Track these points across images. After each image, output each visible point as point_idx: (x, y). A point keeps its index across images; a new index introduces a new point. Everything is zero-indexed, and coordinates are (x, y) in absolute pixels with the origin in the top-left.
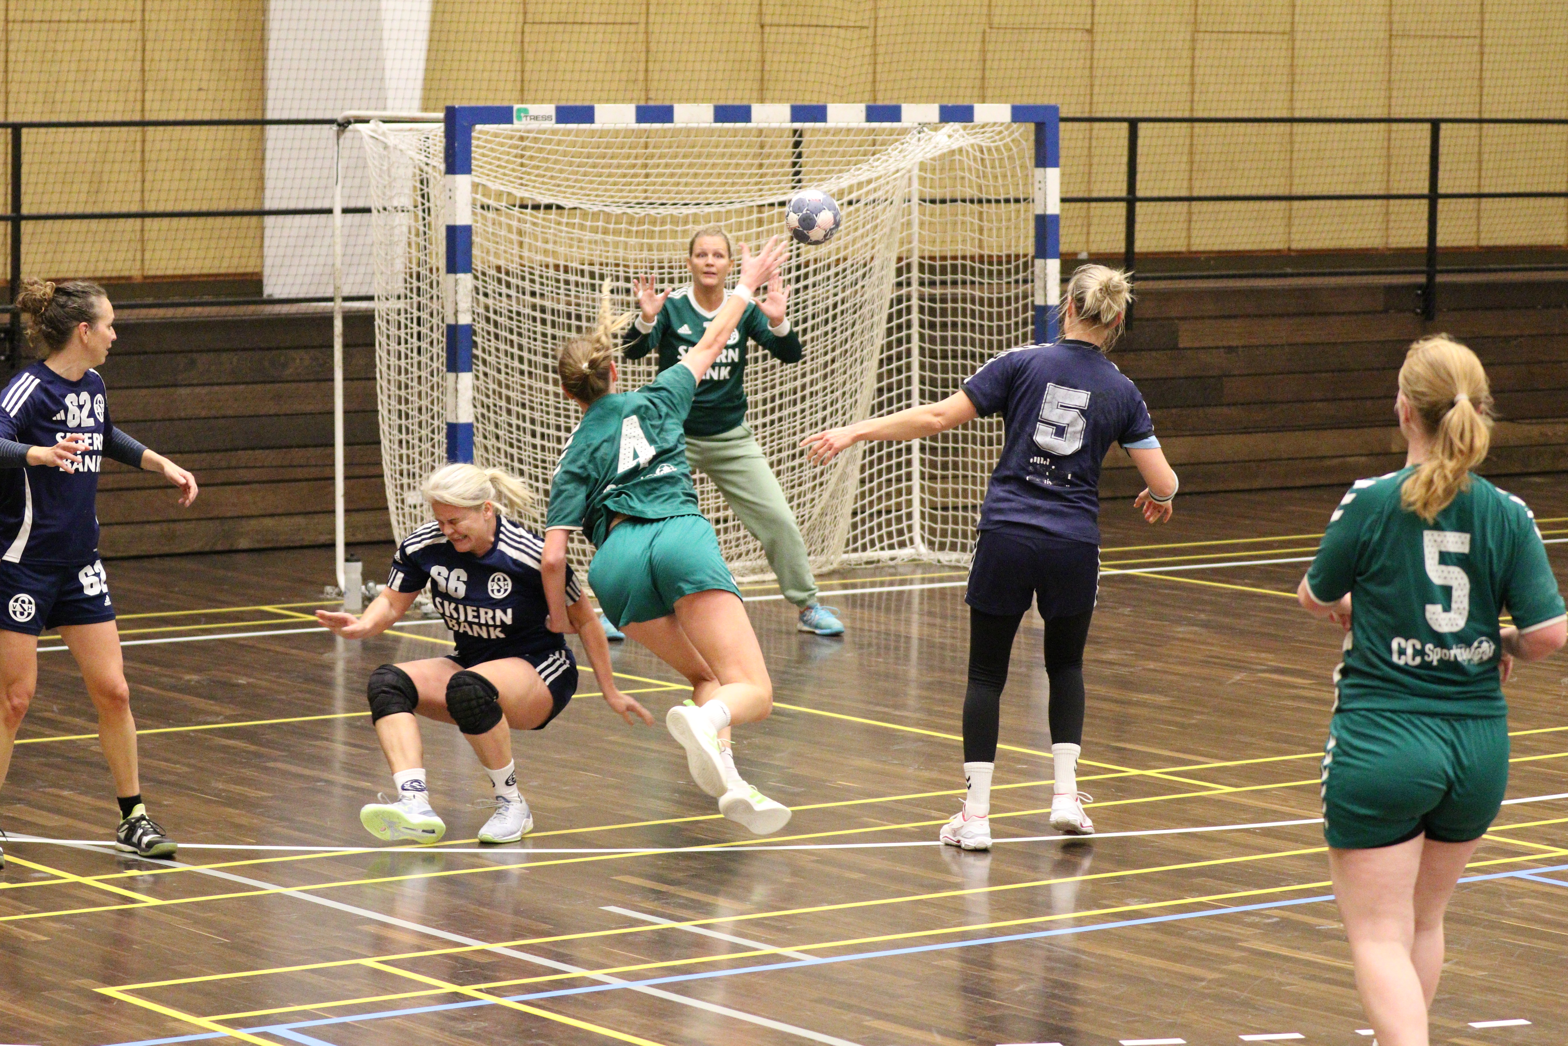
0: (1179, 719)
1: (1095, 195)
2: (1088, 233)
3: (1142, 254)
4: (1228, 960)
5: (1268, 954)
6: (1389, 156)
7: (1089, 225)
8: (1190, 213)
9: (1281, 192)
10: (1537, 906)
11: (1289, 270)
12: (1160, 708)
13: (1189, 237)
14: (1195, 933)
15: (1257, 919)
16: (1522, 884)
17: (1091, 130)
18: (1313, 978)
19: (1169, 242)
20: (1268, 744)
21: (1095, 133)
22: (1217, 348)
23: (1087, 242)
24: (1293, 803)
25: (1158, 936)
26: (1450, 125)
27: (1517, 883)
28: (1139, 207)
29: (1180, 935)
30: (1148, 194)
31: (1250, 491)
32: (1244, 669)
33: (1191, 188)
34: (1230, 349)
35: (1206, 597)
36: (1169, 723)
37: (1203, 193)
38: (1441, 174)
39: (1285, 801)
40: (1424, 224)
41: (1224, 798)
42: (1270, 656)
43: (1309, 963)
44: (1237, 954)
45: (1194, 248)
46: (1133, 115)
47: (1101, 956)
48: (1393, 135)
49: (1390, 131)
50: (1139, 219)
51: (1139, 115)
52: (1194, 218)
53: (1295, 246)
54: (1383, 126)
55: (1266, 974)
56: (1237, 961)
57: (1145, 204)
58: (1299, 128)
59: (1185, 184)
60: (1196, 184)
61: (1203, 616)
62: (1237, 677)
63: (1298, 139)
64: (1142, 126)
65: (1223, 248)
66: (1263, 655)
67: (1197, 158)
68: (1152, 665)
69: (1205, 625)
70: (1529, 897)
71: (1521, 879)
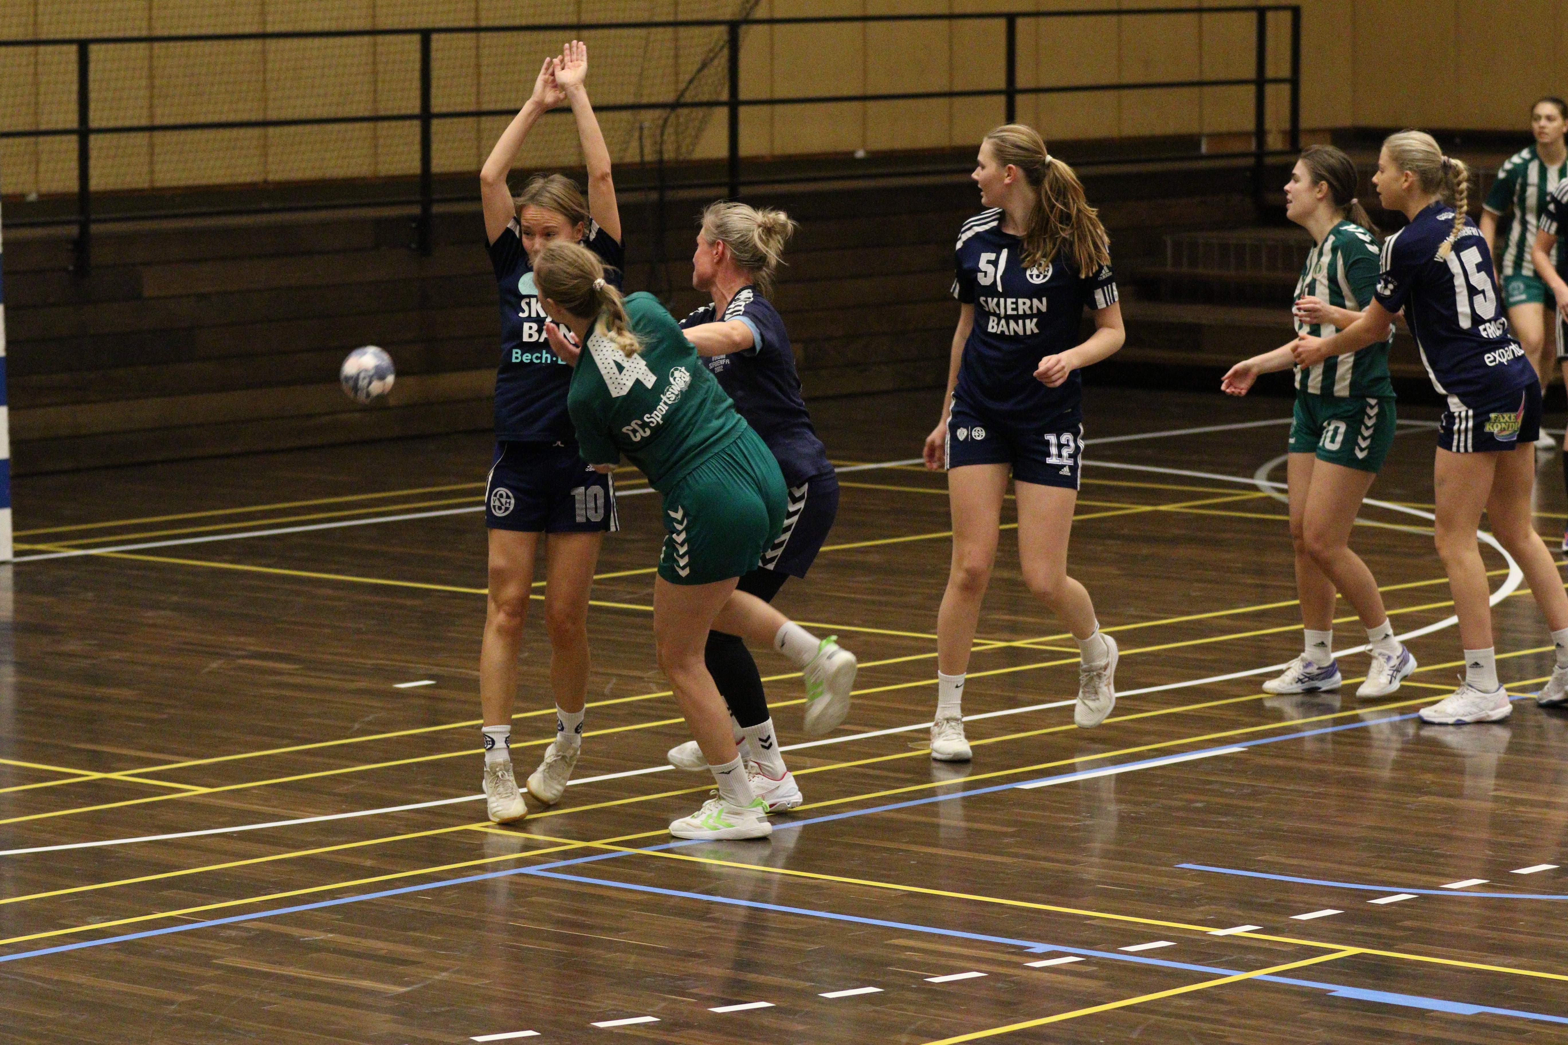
0: (145, 715)
1: (43, 127)
2: (37, 172)
3: (97, 193)
4: (202, 980)
5: (245, 971)
6: (375, 72)
7: (38, 163)
8: (152, 146)
9: (254, 117)
10: (548, 905)
11: (266, 205)
12: (125, 702)
13: (152, 172)
14: (163, 952)
15: (233, 933)
16: (533, 881)
17: (37, 54)
18: (296, 995)
19: (128, 179)
20: (249, 738)
21: (40, 57)
22: (188, 296)
23: (36, 182)
24: (275, 803)
25: (122, 957)
26: (443, 36)
27: (525, 880)
28: (95, 141)
29: (146, 954)
30: (104, 124)
31: (228, 456)
32: (219, 655)
33: (152, 116)
34: (202, 296)
35: (180, 577)
36: (137, 719)
37: (165, 121)
38: (434, 91)
39: (266, 800)
40: (417, 147)
41: (201, 800)
42: (251, 640)
43: (292, 980)
44: (211, 973)
45: (158, 184)
46: (83, 36)
47: (58, 982)
48: (379, 49)
49: (375, 45)
50: (93, 154)
51: (91, 35)
52: (157, 150)
53: (271, 177)
54: (366, 39)
55: (243, 994)
56: (210, 980)
57: (101, 136)
58: (272, 44)
59: (145, 112)
60: (158, 111)
61: (175, 598)
62: (214, 665)
63: (271, 57)
64: (93, 48)
65: (190, 182)
66: (242, 639)
67: (157, 82)
68: (117, 656)
69: (176, 607)
70: (538, 895)
71: (531, 876)
